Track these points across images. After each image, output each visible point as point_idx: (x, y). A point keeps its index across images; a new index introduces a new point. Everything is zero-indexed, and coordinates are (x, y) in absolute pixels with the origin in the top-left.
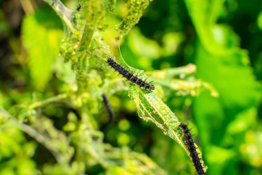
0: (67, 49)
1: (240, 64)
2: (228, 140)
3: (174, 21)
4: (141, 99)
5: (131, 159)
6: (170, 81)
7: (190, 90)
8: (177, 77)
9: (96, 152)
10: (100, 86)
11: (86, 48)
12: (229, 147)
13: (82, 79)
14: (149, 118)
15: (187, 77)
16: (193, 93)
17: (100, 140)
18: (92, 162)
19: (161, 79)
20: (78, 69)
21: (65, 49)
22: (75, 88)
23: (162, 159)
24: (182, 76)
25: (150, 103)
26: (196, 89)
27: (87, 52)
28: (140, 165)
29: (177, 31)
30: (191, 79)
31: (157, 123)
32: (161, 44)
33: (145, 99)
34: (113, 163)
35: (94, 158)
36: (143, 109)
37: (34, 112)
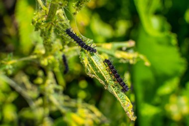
0: (37, 20)
1: (170, 44)
2: (157, 100)
3: (125, 11)
4: (89, 61)
5: (83, 108)
6: (115, 51)
7: (129, 59)
8: (120, 49)
9: (57, 101)
10: (61, 50)
11: (51, 20)
12: (157, 105)
13: (47, 44)
14: (94, 76)
15: (128, 49)
16: (131, 62)
17: (61, 92)
18: (54, 108)
19: (108, 50)
20: (45, 36)
21: (36, 20)
22: (43, 52)
23: (107, 111)
24: (124, 49)
25: (96, 64)
26: (133, 59)
27: (52, 24)
28: (89, 113)
29: (127, 19)
30: (131, 51)
31: (100, 80)
32: (114, 28)
33: (92, 61)
34: (69, 110)
35: (56, 106)
36: (90, 68)
37: (11, 67)
